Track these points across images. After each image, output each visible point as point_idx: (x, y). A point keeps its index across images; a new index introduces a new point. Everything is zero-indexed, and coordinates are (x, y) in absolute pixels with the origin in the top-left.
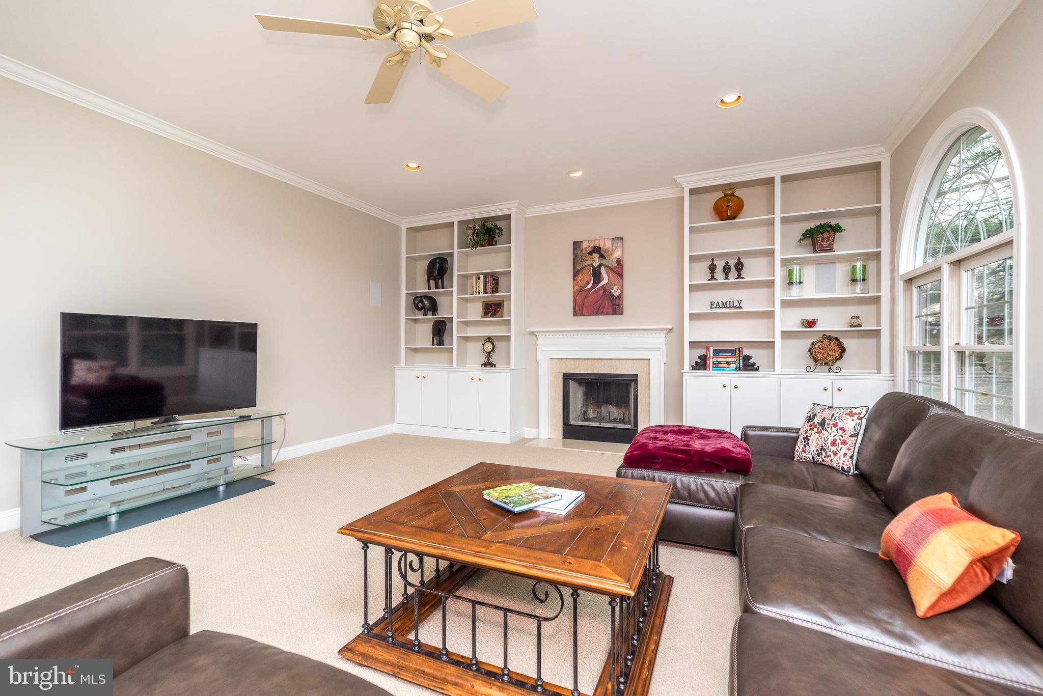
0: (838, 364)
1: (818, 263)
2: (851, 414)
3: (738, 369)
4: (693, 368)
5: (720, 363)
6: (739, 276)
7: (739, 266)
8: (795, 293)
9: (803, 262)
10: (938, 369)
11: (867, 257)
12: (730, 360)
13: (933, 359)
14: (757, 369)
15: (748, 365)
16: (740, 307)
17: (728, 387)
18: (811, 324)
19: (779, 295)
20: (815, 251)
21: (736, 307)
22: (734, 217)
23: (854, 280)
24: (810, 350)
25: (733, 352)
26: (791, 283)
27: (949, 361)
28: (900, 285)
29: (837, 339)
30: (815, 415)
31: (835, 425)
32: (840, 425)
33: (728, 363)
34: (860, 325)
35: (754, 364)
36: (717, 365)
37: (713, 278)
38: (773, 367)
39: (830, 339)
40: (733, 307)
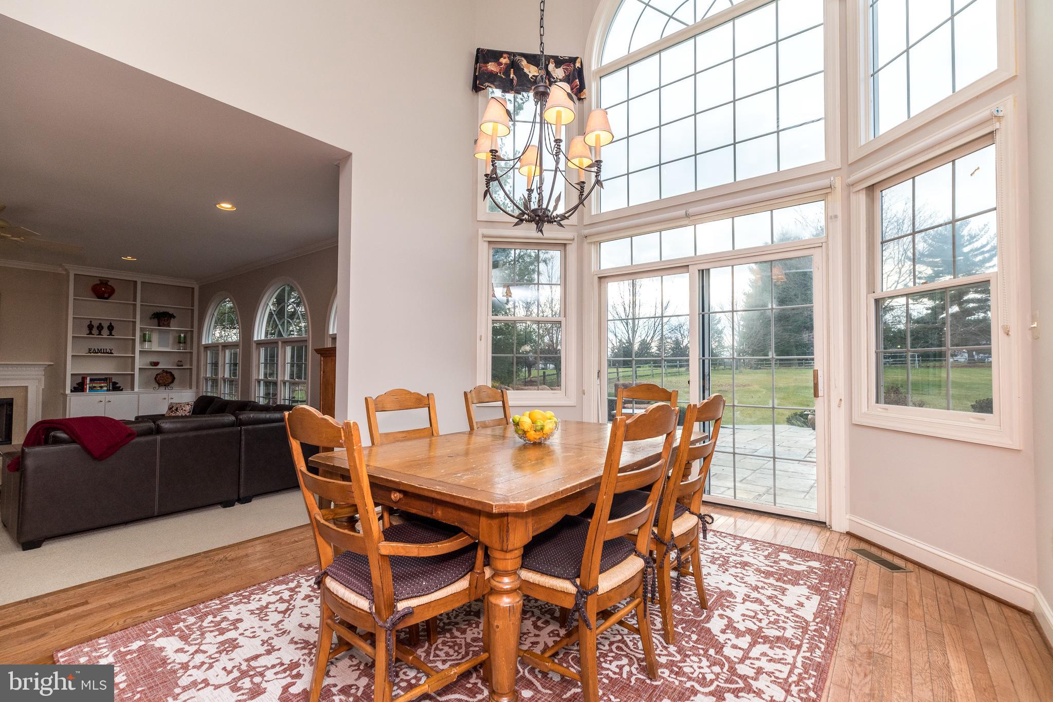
0: (171, 385)
1: (160, 331)
2: (188, 404)
3: (108, 390)
4: (72, 391)
5: (95, 387)
6: (111, 334)
7: (111, 328)
8: (147, 346)
9: (152, 330)
10: (217, 386)
11: (186, 332)
12: (103, 385)
13: (215, 382)
14: (122, 390)
15: (116, 388)
16: (111, 353)
17: (104, 402)
18: (156, 364)
19: (138, 348)
20: (159, 326)
21: (108, 353)
22: (107, 298)
23: (180, 342)
24: (155, 379)
25: (105, 380)
26: (145, 341)
27: (221, 383)
28: (202, 349)
29: (171, 373)
30: (173, 407)
31: (182, 409)
32: (184, 409)
33: (101, 387)
34: (182, 366)
35: (120, 387)
36: (92, 389)
37: (90, 333)
38: (132, 388)
39: (167, 372)
40: (106, 352)
